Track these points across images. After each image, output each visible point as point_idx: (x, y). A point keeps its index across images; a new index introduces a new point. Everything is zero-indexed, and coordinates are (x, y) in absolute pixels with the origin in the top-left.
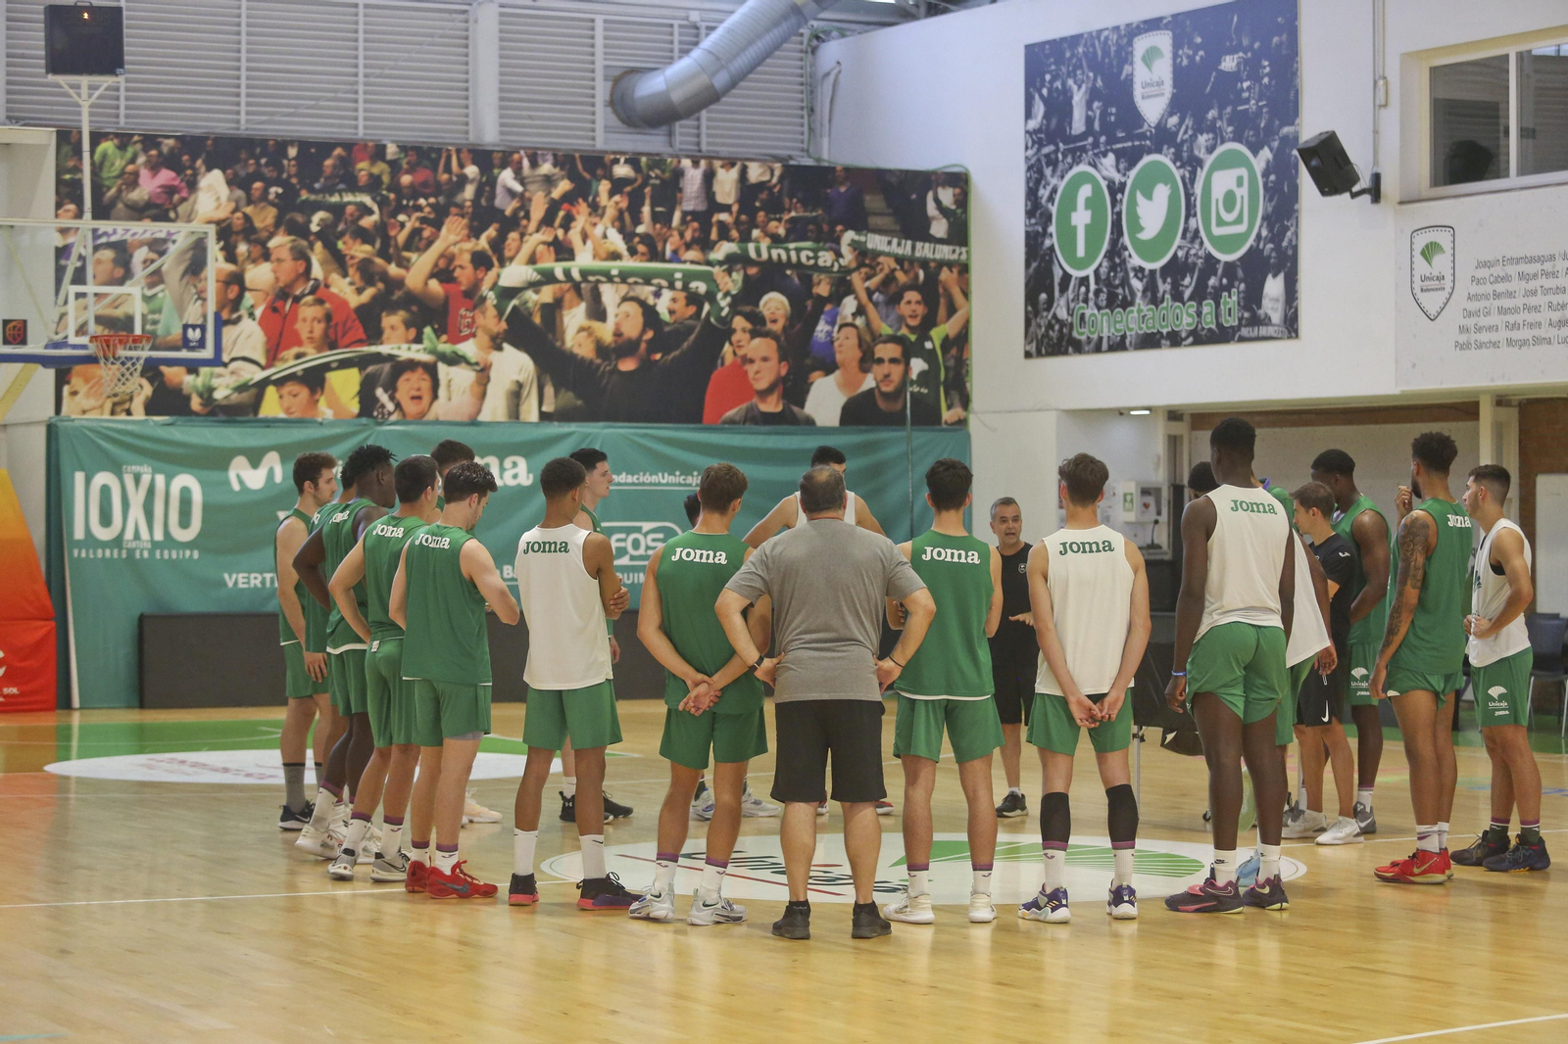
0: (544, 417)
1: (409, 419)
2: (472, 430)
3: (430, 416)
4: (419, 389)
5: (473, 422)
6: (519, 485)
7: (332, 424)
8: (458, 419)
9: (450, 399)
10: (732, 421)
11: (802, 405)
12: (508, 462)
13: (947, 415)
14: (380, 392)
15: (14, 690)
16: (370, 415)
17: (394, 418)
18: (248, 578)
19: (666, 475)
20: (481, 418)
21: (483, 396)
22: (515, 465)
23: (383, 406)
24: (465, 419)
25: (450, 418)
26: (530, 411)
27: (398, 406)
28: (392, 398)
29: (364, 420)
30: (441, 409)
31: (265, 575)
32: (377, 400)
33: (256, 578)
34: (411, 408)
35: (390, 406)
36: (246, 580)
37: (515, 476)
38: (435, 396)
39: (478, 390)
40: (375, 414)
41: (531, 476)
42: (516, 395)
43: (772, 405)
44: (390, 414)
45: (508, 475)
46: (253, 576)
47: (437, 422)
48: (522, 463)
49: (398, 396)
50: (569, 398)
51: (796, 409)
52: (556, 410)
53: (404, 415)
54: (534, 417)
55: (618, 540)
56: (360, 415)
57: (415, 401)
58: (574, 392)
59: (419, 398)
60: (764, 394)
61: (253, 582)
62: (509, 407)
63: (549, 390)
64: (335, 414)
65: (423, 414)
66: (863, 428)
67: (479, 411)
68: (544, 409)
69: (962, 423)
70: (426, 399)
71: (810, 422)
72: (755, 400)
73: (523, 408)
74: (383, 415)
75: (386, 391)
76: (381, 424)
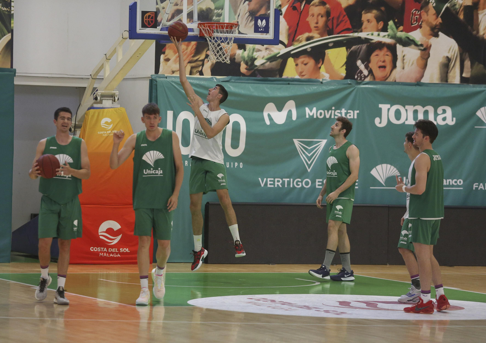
0: (464, 80)
1: (377, 81)
2: (418, 88)
3: (391, 79)
4: (384, 61)
5: (418, 84)
6: (447, 124)
7: (328, 83)
8: (408, 81)
9: (403, 68)
12: (440, 110)
14: (359, 63)
15: (127, 250)
16: (352, 78)
17: (367, 80)
18: (274, 181)
20: (423, 81)
21: (425, 66)
22: (444, 111)
23: (361, 72)
24: (413, 81)
25: (403, 80)
26: (455, 77)
27: (371, 72)
28: (367, 67)
29: (349, 81)
30: (398, 74)
31: (284, 179)
32: (358, 68)
33: (278, 181)
34: (378, 73)
35: (366, 72)
36: (272, 183)
37: (444, 119)
38: (394, 66)
39: (422, 62)
40: (356, 77)
41: (454, 119)
42: (446, 66)
44: (365, 77)
45: (440, 118)
46: (276, 180)
47: (395, 83)
48: (449, 111)
49: (370, 65)
50: (480, 68)
52: (471, 76)
53: (374, 78)
54: (457, 80)
56: (346, 78)
57: (382, 69)
58: (484, 64)
59: (384, 67)
61: (276, 183)
62: (441, 74)
63: (467, 63)
64: (331, 77)
65: (386, 78)
67: (422, 76)
68: (464, 75)
70: (388, 68)
73: (451, 75)
74: (361, 78)
75: (363, 63)
76: (360, 84)
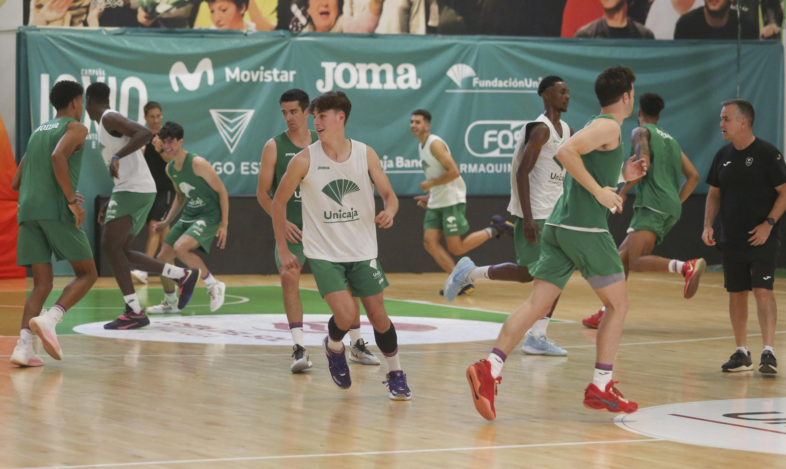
0: (430, 30)
1: (318, 31)
2: (372, 41)
3: (336, 29)
4: (327, 6)
5: (372, 35)
6: (410, 89)
7: (254, 36)
8: (359, 32)
9: (352, 14)
10: (585, 35)
11: (643, 21)
12: (400, 69)
13: (764, 30)
14: (294, 8)
16: (286, 28)
17: (306, 30)
19: (531, 80)
20: (379, 31)
21: (380, 12)
22: (406, 71)
23: (297, 20)
24: (365, 32)
25: (352, 30)
26: (419, 25)
27: (310, 20)
28: (304, 13)
29: (282, 32)
30: (345, 23)
32: (292, 15)
34: (320, 21)
35: (303, 20)
37: (406, 81)
38: (340, 12)
39: (376, 7)
40: (291, 27)
41: (420, 81)
42: (407, 11)
43: (618, 22)
44: (303, 27)
45: (400, 80)
47: (342, 34)
48: (412, 69)
49: (309, 11)
50: (450, 14)
51: (638, 25)
52: (440, 25)
53: (315, 28)
54: (422, 30)
55: (491, 136)
56: (278, 27)
57: (324, 16)
58: (455, 8)
59: (327, 13)
60: (612, 12)
62: (401, 22)
63: (434, 8)
64: (258, 27)
65: (330, 28)
66: (694, 41)
67: (376, 25)
68: (431, 23)
69: (777, 36)
70: (333, 14)
71: (649, 36)
72: (604, 17)
73: (413, 23)
74: (297, 28)
75: (299, 7)
76: (295, 35)
